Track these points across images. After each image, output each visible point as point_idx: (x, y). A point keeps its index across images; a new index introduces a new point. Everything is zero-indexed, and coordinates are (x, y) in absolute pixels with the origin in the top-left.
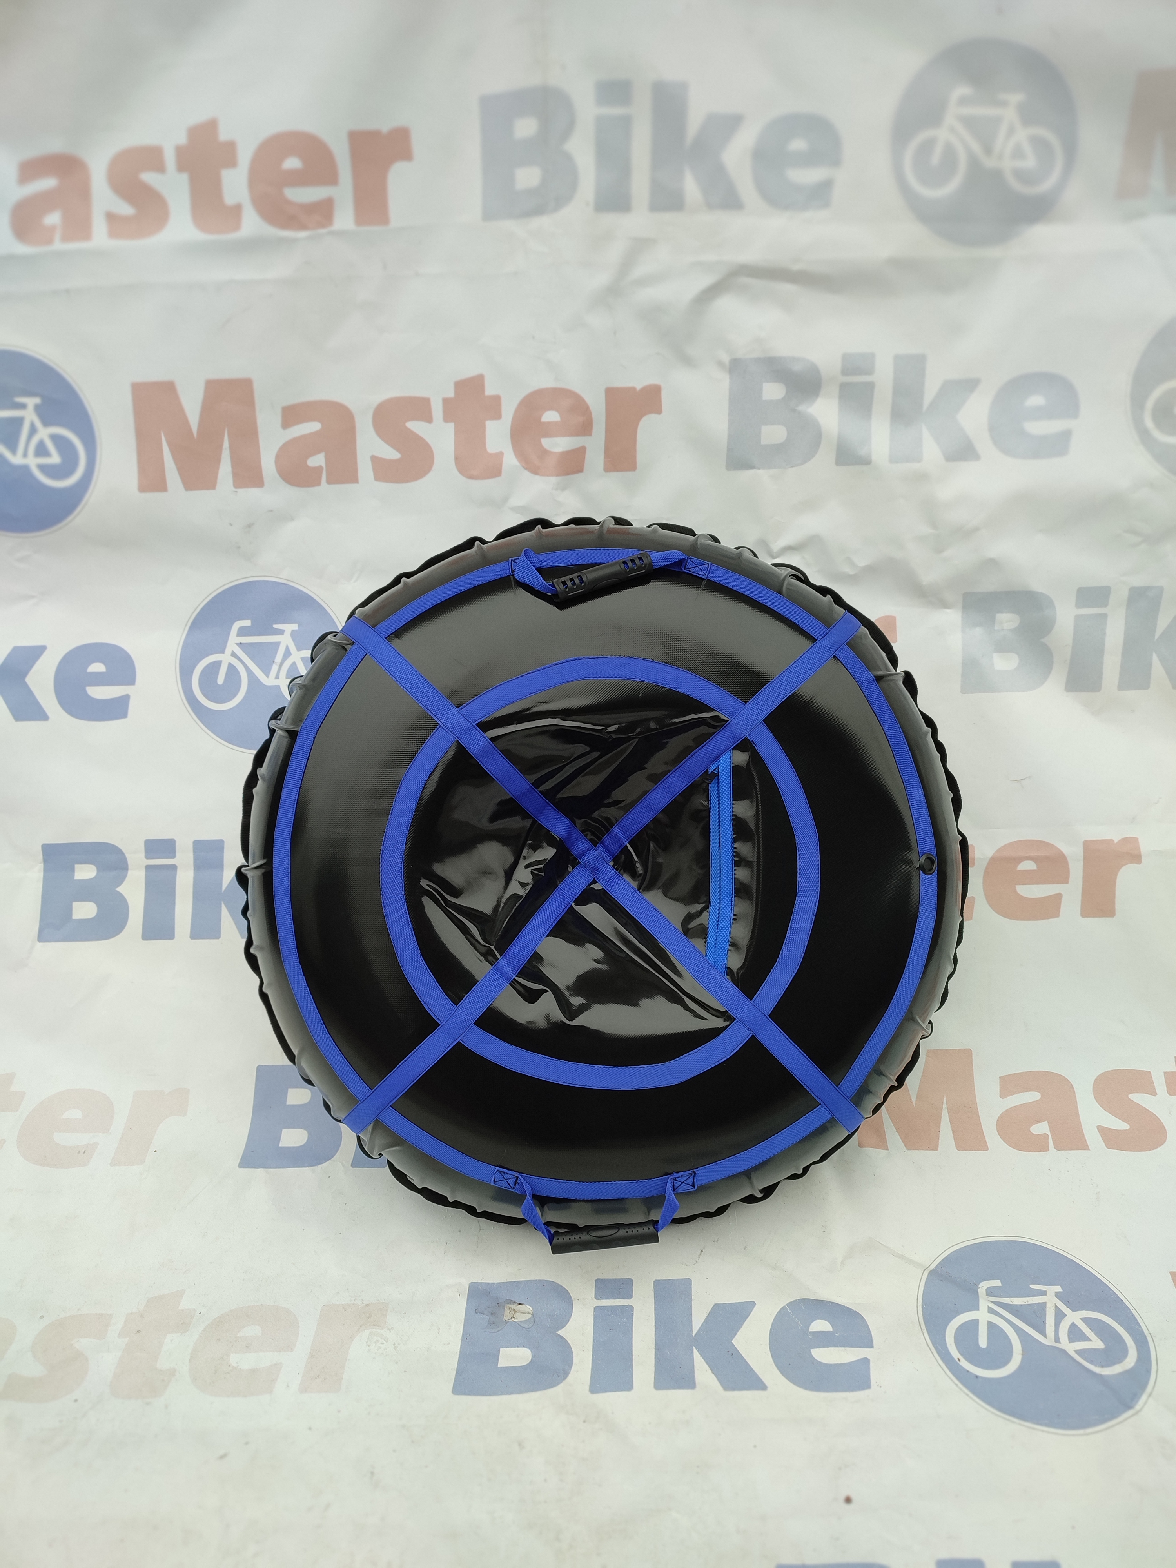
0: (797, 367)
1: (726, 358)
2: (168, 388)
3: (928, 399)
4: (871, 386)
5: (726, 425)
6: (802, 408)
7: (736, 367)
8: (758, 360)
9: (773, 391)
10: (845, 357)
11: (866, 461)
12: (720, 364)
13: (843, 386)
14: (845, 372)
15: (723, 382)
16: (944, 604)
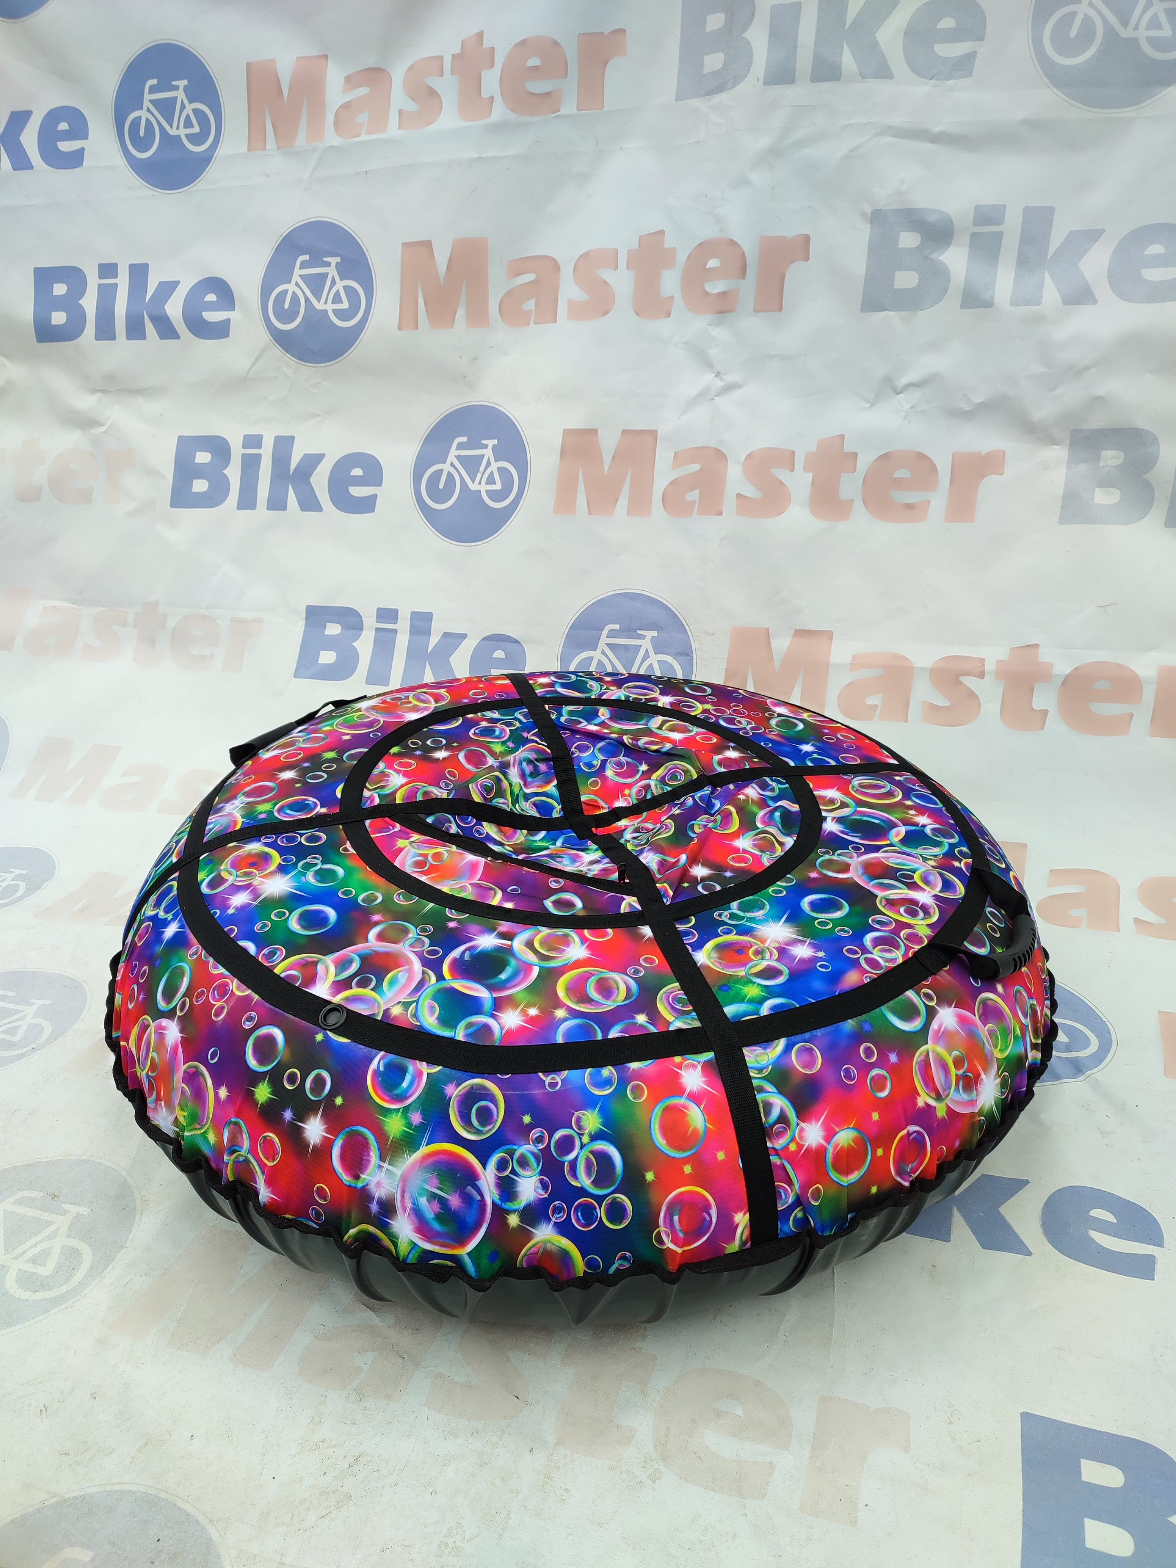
0: (932, 219)
1: (869, 210)
2: (427, 245)
3: (1054, 246)
4: (1000, 235)
5: (864, 271)
6: (934, 256)
7: (877, 218)
8: (896, 211)
9: (909, 240)
10: (977, 208)
11: (988, 304)
12: (863, 214)
13: (974, 236)
14: (976, 222)
15: (864, 232)
16: (1053, 441)
